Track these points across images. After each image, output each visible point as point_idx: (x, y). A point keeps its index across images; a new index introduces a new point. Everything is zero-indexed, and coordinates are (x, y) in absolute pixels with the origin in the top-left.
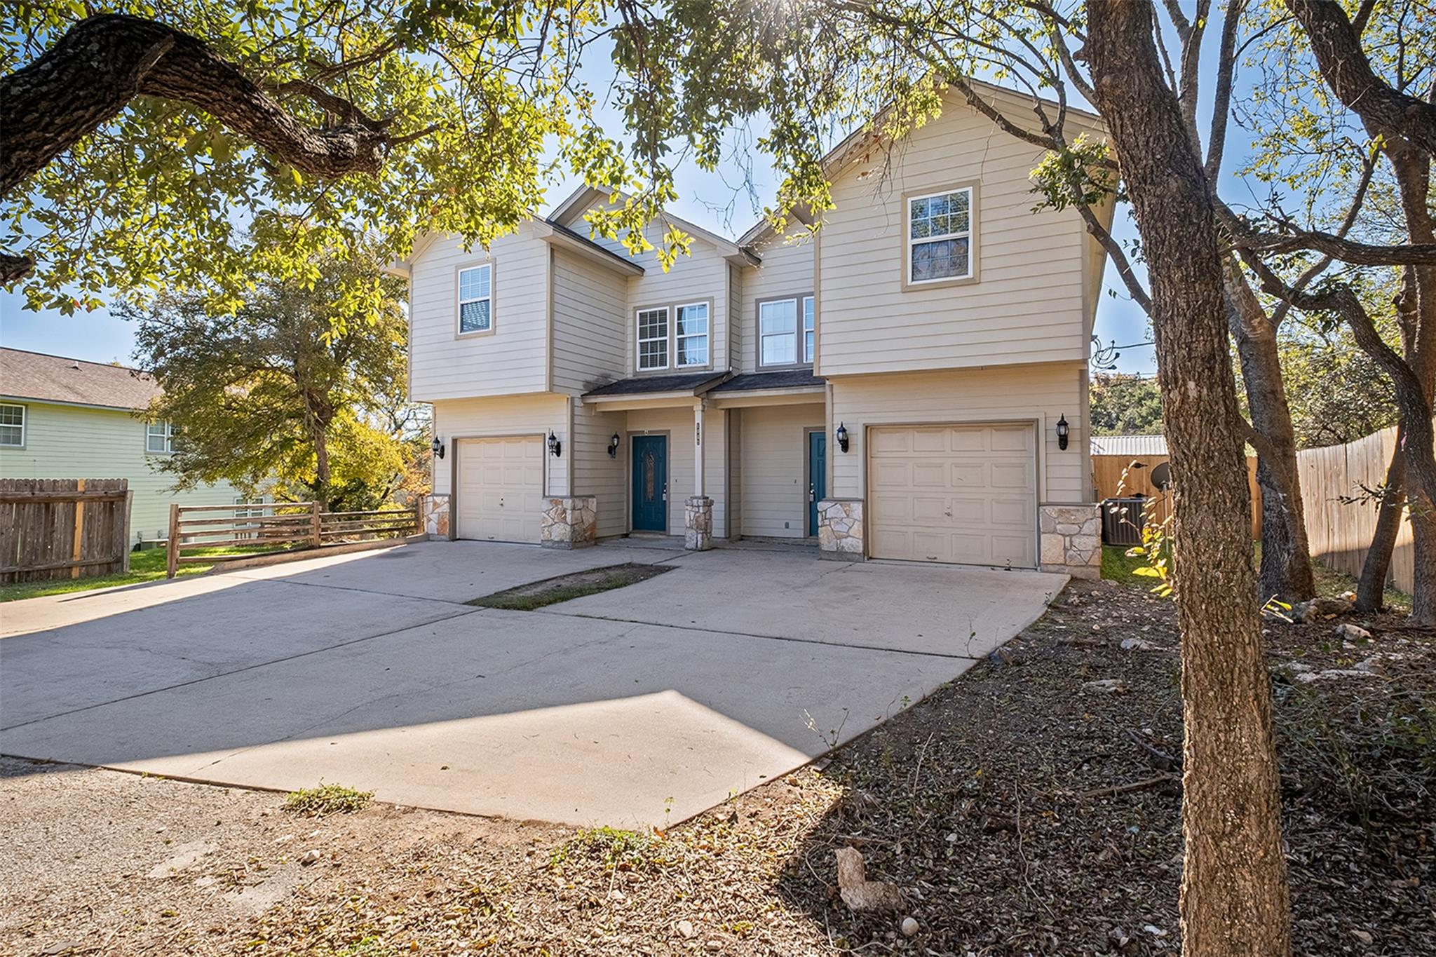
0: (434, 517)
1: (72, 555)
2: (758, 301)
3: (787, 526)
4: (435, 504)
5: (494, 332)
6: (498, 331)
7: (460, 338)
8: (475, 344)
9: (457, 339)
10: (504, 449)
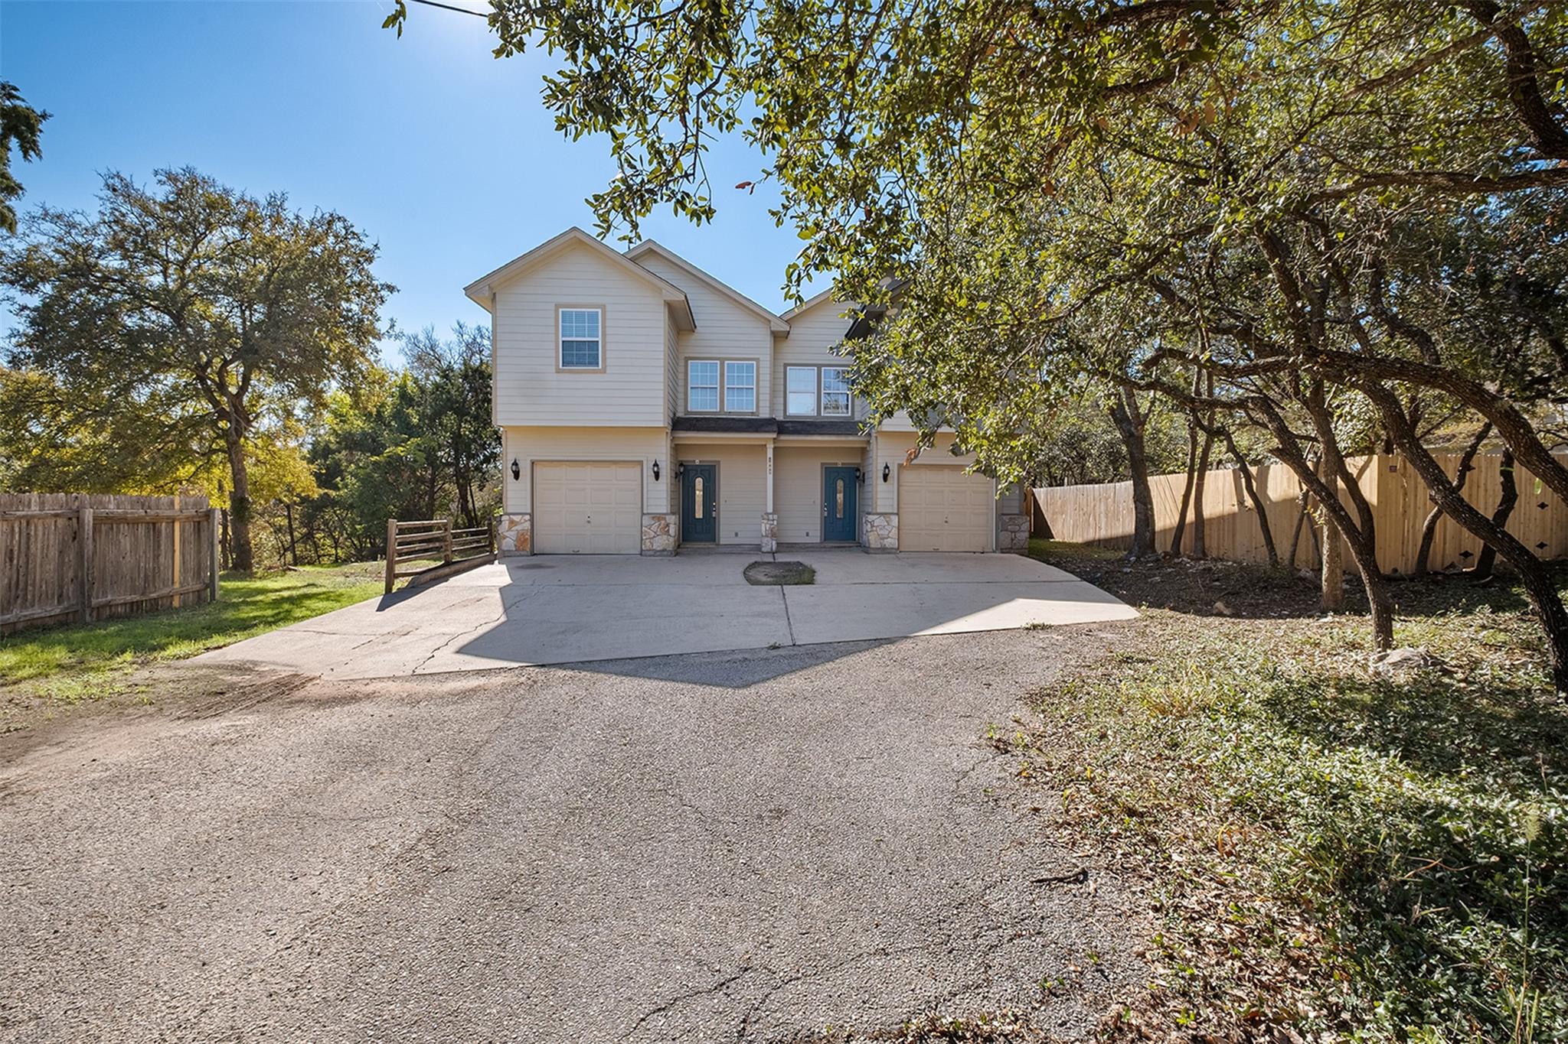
0: (512, 534)
1: (173, 583)
2: (786, 365)
3: (807, 535)
4: (512, 522)
5: (604, 371)
6: (608, 370)
7: (563, 371)
8: (582, 380)
9: (558, 371)
10: (590, 472)
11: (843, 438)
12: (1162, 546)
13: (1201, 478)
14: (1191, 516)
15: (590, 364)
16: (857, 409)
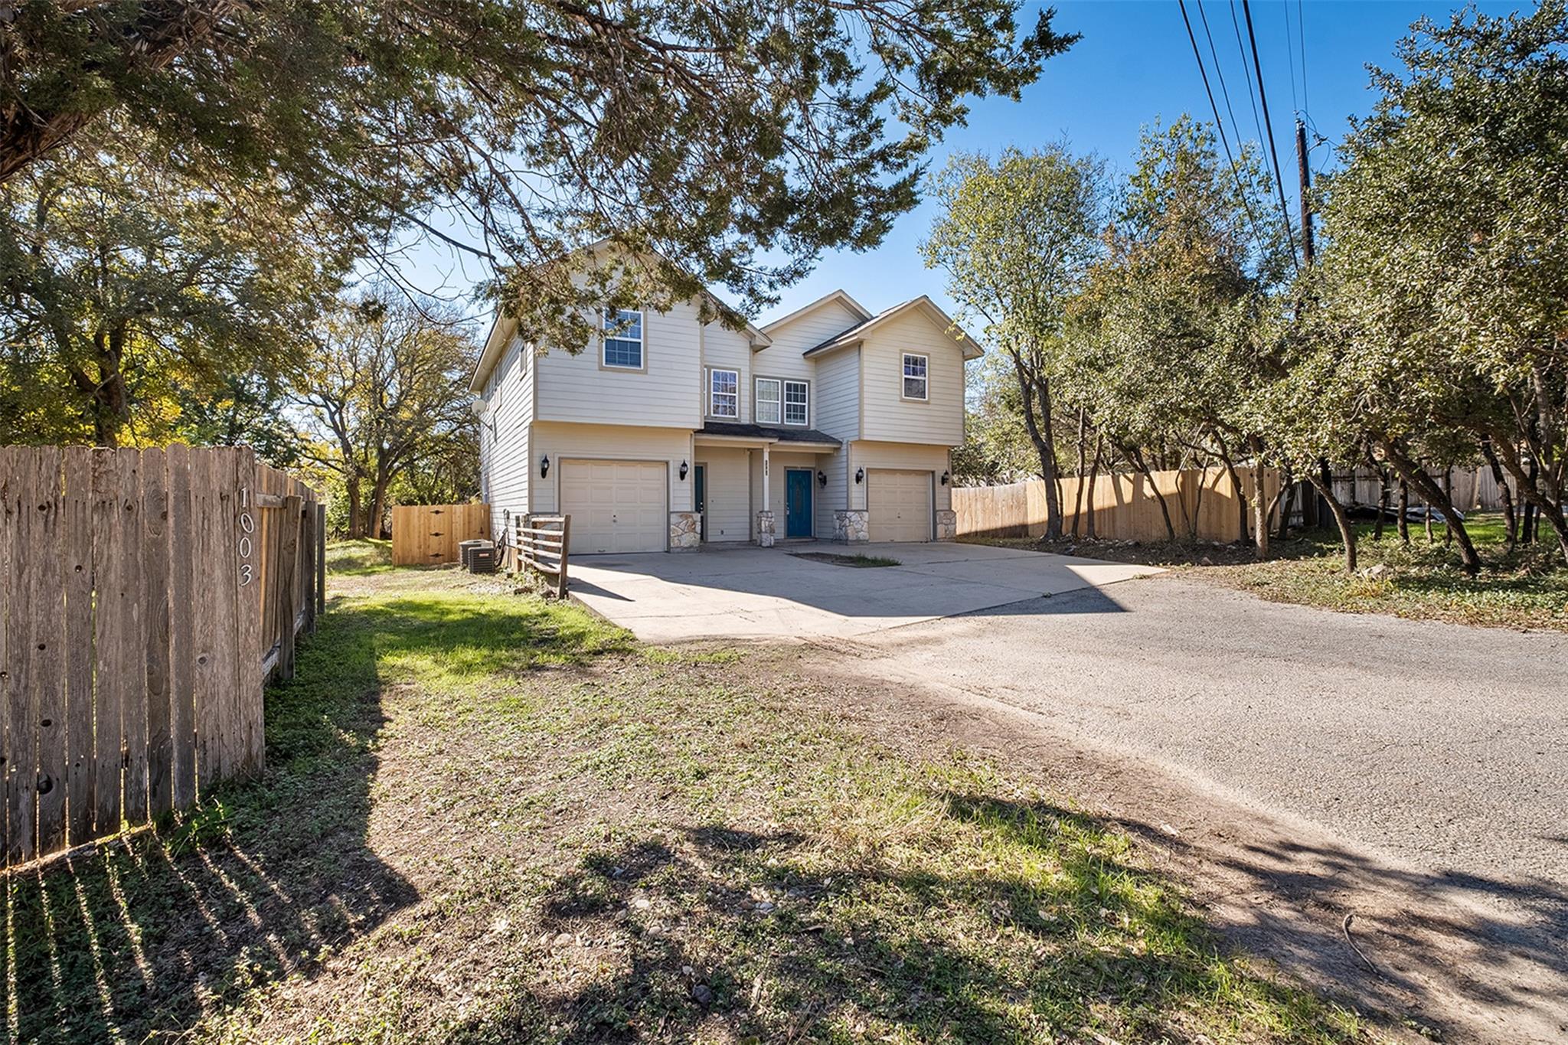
5: (645, 372)
6: (650, 371)
7: (606, 369)
8: (623, 378)
9: (601, 369)
10: (616, 471)
11: (821, 445)
12: (1066, 529)
13: (1093, 481)
14: (1084, 508)
15: (632, 364)
16: (812, 419)
